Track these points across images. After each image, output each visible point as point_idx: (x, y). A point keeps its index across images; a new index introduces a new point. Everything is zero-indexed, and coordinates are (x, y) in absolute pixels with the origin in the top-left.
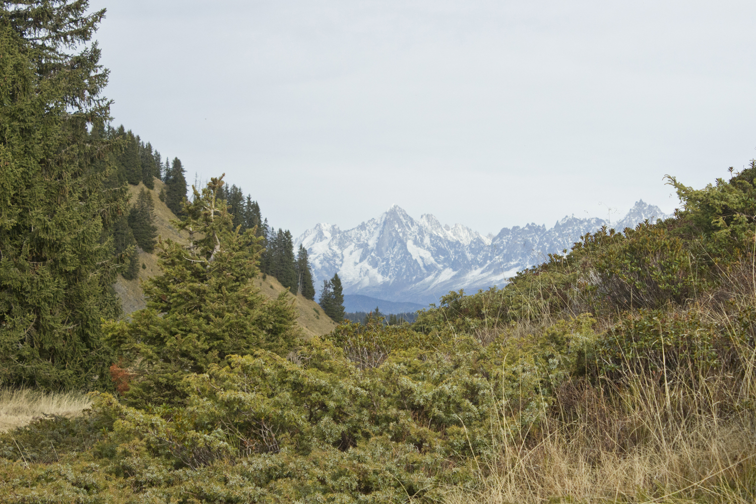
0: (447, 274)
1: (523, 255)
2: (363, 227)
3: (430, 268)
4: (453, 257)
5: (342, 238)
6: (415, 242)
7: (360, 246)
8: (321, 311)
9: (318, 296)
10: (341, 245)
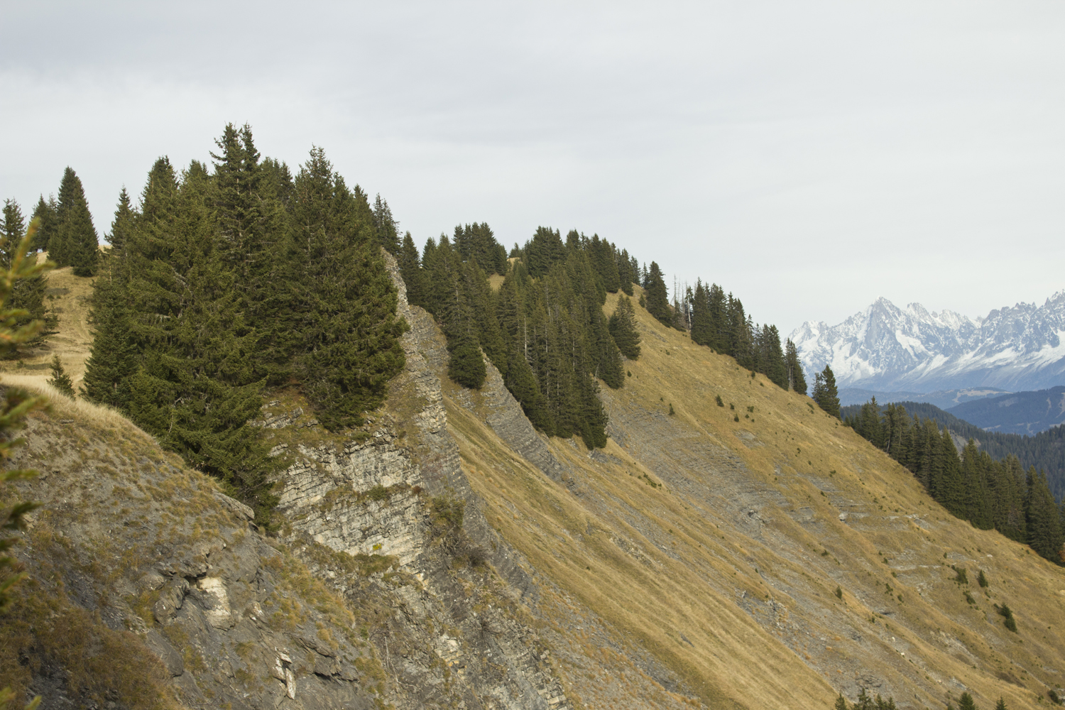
0: (939, 361)
1: (1015, 335)
2: (850, 321)
3: (921, 356)
4: (943, 343)
5: (830, 335)
6: (904, 332)
7: (849, 340)
8: (815, 405)
9: (810, 391)
10: (830, 341)
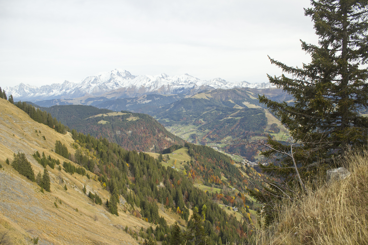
0: (32, 94)
1: (46, 90)
2: (15, 87)
3: (29, 93)
4: (33, 91)
5: (12, 89)
6: (26, 89)
7: (15, 90)
8: (9, 102)
9: (8, 99)
10: (12, 90)
